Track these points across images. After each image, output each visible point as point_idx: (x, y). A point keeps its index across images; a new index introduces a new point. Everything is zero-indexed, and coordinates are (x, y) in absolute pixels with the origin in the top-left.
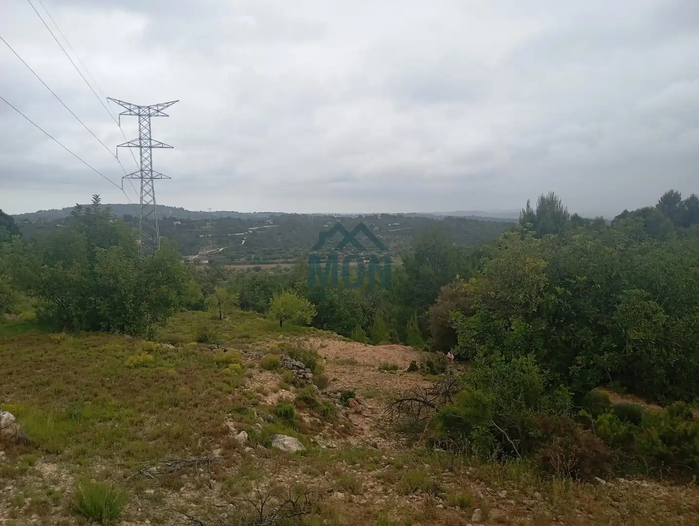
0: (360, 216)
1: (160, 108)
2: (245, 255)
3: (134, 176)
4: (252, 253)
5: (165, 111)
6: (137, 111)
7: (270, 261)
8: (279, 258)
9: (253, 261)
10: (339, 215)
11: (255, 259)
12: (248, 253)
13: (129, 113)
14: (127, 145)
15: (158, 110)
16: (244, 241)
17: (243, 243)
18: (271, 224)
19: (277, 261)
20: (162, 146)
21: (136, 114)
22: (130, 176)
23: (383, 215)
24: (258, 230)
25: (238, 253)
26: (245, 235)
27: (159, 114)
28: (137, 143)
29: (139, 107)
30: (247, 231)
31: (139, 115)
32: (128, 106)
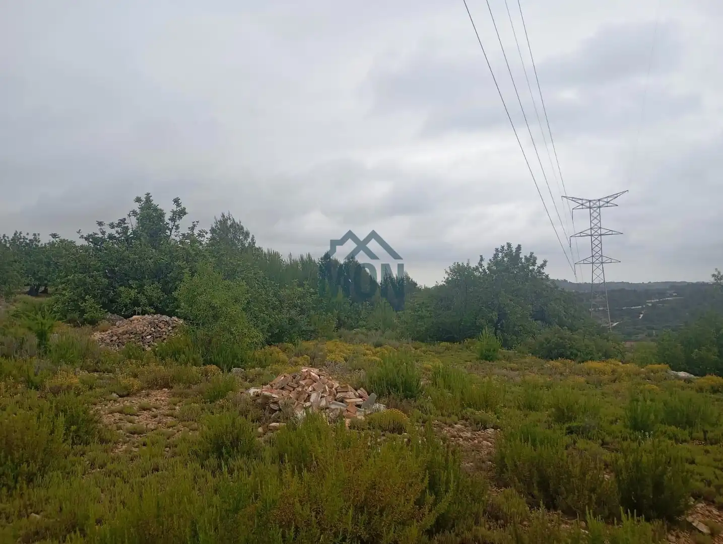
1: (609, 199)
3: (585, 262)
4: (653, 329)
5: (615, 202)
6: (588, 204)
12: (648, 329)
13: (581, 207)
14: (579, 235)
15: (608, 201)
16: (642, 315)
17: (640, 318)
20: (611, 233)
21: (587, 208)
22: (582, 262)
25: (635, 328)
27: (609, 204)
28: (589, 232)
29: (590, 201)
31: (590, 208)
32: (580, 202)
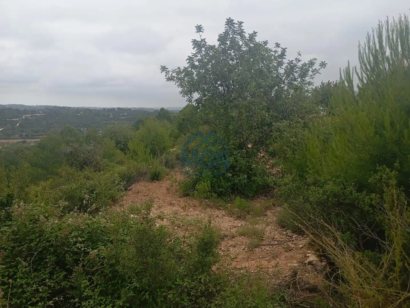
0: (104, 109)
2: (19, 133)
7: (37, 137)
8: (44, 135)
9: (24, 137)
10: (95, 108)
11: (26, 135)
18: (41, 113)
19: (41, 137)
23: (119, 109)
24: (30, 117)
26: (19, 120)
30: (21, 117)
